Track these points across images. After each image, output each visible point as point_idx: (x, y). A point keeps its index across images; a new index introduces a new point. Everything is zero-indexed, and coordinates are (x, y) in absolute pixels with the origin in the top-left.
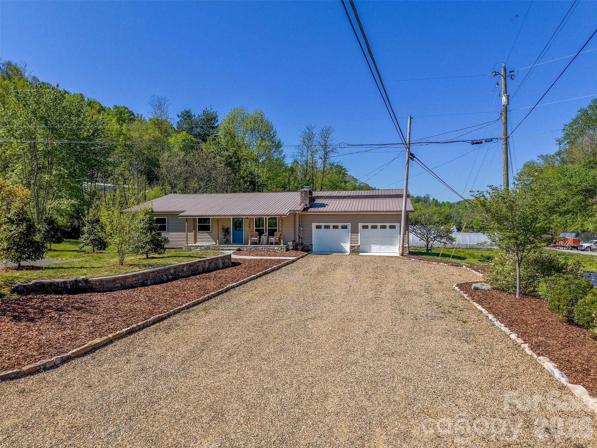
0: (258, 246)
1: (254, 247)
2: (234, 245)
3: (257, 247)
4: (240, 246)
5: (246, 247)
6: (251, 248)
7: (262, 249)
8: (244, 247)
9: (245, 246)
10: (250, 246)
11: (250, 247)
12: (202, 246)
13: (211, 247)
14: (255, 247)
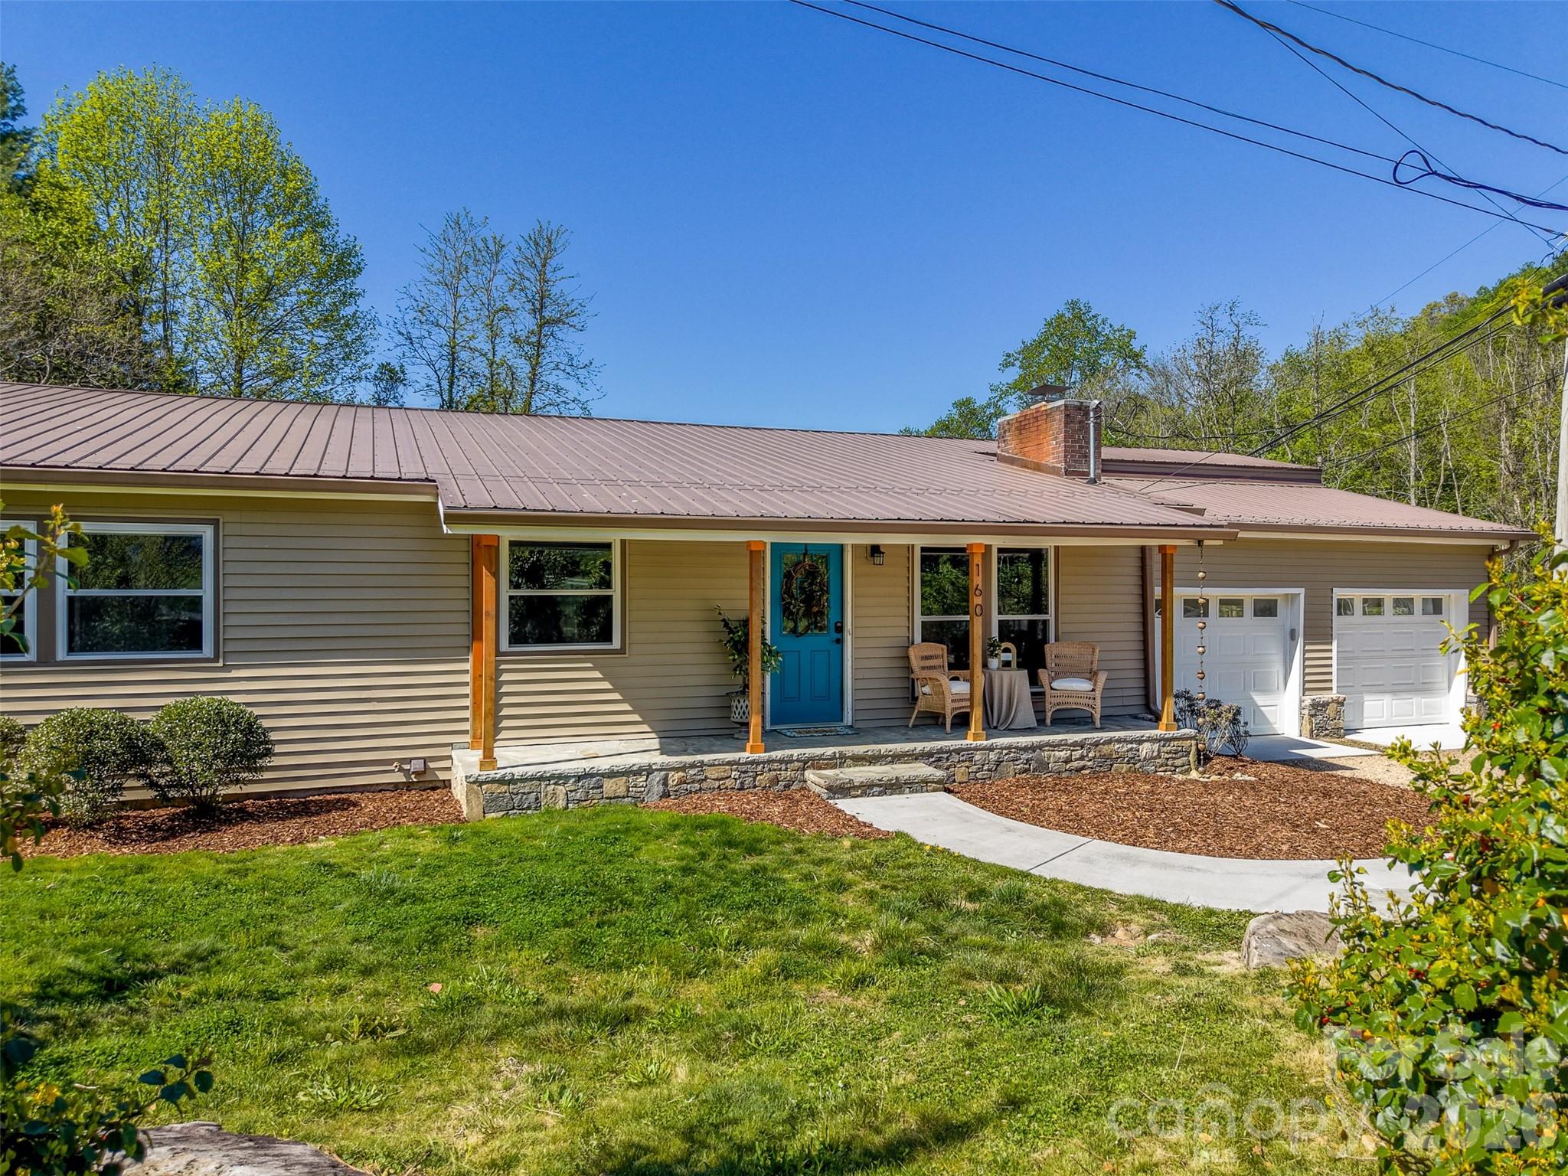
0: (1041, 747)
1: (1019, 749)
2: (884, 748)
3: (1032, 748)
4: (928, 746)
5: (965, 755)
6: (999, 763)
7: (1067, 761)
8: (955, 758)
9: (958, 751)
10: (991, 749)
11: (993, 756)
12: (638, 773)
13: (712, 773)
14: (1025, 749)
